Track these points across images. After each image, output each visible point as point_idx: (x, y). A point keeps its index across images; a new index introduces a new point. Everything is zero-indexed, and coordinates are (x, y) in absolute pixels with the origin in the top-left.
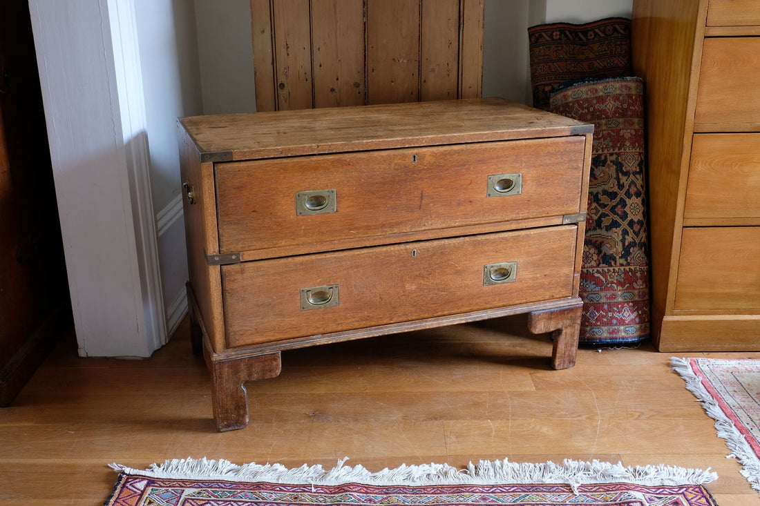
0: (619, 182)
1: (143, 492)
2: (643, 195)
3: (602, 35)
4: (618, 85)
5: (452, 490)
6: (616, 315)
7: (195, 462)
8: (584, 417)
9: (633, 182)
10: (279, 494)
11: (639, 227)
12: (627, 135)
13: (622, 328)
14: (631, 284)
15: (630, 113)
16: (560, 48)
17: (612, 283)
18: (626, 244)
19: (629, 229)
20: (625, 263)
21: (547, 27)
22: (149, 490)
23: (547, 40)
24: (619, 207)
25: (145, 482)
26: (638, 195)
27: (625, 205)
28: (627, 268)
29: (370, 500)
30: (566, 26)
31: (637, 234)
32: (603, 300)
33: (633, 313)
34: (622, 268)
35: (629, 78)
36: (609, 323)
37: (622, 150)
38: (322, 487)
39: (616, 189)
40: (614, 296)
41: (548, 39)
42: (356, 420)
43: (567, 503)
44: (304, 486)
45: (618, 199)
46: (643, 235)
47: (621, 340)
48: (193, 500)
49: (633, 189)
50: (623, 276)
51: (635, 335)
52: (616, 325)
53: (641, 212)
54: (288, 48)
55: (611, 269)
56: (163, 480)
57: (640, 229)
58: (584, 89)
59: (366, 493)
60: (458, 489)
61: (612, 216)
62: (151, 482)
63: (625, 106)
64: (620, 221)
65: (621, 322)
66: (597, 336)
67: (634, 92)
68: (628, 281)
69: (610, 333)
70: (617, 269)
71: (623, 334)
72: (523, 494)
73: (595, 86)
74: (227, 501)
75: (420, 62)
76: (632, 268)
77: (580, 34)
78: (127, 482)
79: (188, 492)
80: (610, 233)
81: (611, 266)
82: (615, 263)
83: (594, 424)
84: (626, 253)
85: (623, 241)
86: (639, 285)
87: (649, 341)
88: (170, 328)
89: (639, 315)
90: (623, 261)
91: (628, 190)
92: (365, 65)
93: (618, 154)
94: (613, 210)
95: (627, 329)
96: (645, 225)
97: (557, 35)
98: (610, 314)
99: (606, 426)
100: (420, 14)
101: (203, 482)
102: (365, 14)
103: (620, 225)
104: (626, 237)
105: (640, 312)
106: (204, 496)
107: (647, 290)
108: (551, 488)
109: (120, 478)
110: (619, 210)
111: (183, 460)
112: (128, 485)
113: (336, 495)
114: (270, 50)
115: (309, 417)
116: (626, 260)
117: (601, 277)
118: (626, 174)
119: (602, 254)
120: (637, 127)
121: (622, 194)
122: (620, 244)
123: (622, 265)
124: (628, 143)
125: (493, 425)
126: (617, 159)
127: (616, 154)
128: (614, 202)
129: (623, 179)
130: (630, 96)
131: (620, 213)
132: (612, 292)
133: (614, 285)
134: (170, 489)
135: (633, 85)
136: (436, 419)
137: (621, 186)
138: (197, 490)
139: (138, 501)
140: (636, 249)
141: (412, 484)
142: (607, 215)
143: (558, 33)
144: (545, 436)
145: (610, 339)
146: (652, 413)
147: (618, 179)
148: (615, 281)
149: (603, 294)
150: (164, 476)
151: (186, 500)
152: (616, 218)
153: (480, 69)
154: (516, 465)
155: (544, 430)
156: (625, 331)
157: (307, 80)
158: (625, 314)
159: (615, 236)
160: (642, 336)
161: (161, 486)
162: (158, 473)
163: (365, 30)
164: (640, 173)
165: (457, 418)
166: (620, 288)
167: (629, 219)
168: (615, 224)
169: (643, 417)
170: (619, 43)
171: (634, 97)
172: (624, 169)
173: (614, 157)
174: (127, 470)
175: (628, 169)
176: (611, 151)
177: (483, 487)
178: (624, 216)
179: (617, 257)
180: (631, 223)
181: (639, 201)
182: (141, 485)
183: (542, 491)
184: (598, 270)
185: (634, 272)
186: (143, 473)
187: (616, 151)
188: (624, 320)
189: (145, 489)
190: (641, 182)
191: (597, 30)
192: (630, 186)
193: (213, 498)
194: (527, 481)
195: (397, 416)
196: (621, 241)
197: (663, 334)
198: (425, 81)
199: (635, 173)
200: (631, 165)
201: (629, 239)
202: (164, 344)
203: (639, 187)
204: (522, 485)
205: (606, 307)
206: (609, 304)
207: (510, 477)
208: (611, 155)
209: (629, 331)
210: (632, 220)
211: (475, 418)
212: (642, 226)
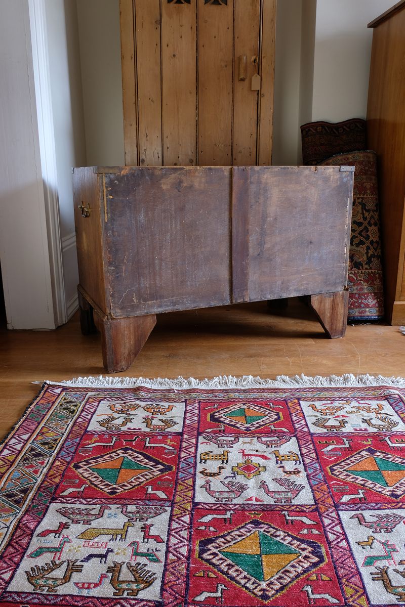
0: (363, 216)
1: (59, 395)
2: (378, 225)
3: (348, 130)
4: (361, 155)
5: (271, 391)
6: (364, 301)
7: (94, 379)
8: (349, 356)
9: (372, 216)
10: (153, 395)
11: (376, 245)
12: (368, 187)
13: (367, 309)
14: (373, 281)
15: (369, 173)
16: (322, 137)
17: (361, 280)
18: (369, 255)
19: (370, 246)
20: (368, 268)
21: (313, 124)
22: (64, 393)
23: (314, 133)
24: (364, 232)
25: (61, 389)
26: (375, 225)
27: (367, 231)
28: (370, 271)
29: (216, 396)
30: (325, 124)
31: (376, 250)
32: (355, 292)
33: (374, 300)
34: (367, 271)
35: (368, 151)
36: (359, 307)
37: (365, 196)
38: (182, 391)
39: (362, 220)
40: (362, 289)
41: (314, 131)
42: (199, 358)
43: (349, 396)
44: (169, 390)
45: (363, 227)
46: (379, 250)
47: (367, 317)
48: (94, 397)
49: (372, 221)
50: (367, 276)
51: (376, 314)
52: (364, 307)
53: (378, 236)
54: (147, 136)
55: (360, 271)
56: (73, 388)
57: (377, 247)
58: (340, 158)
59: (212, 393)
60: (275, 390)
61: (359, 237)
62: (65, 389)
63: (367, 168)
64: (365, 240)
65: (367, 306)
66: (352, 315)
67: (372, 160)
68: (370, 280)
69: (360, 313)
70: (363, 271)
71: (368, 314)
72: (319, 392)
73: (347, 156)
74: (118, 398)
75: (232, 146)
76: (373, 271)
77: (334, 130)
78: (48, 389)
79: (90, 394)
80: (359, 248)
81: (360, 269)
82: (362, 268)
83: (356, 359)
84: (369, 262)
85: (367, 253)
86: (377, 282)
87: (384, 319)
88: (68, 314)
89: (378, 302)
90: (367, 266)
91: (369, 221)
92: (197, 148)
93: (363, 198)
94: (360, 233)
95: (371, 310)
96: (380, 245)
97: (319, 129)
98: (360, 301)
99: (364, 360)
100: (233, 115)
101: (100, 389)
102: (197, 115)
103: (365, 243)
104: (369, 251)
105: (379, 300)
106: (102, 395)
107: (382, 287)
108: (337, 389)
109: (44, 386)
110: (364, 233)
111: (85, 378)
112: (49, 390)
113: (192, 394)
114: (135, 138)
115: (166, 357)
116: (369, 266)
117: (354, 277)
118: (368, 211)
119: (354, 262)
120: (374, 181)
121: (366, 223)
122: (365, 255)
123: (366, 269)
124: (368, 192)
125: (290, 360)
126: (362, 201)
127: (361, 198)
128: (361, 228)
129: (366, 214)
130: (369, 162)
131: (364, 235)
132: (360, 286)
133: (362, 282)
134: (78, 393)
135: (371, 155)
136: (252, 357)
137: (365, 219)
138: (97, 393)
139: (57, 398)
140: (375, 259)
141: (243, 388)
142: (357, 237)
143: (320, 128)
144: (325, 365)
145: (360, 317)
146: (393, 354)
147: (363, 214)
148: (362, 279)
149: (354, 288)
150: (74, 385)
151: (89, 398)
152: (362, 239)
153: (271, 152)
154: (311, 378)
155: (324, 362)
156: (370, 312)
157: (159, 157)
158: (369, 301)
159: (361, 250)
160: (381, 316)
161: (71, 391)
162: (68, 384)
163: (197, 125)
164: (376, 211)
165: (266, 356)
166: (365, 284)
167: (370, 239)
168: (361, 243)
169: (387, 356)
170: (359, 134)
171: (372, 163)
172: (366, 208)
173: (360, 200)
174: (48, 382)
175: (369, 208)
176: (358, 196)
177: (291, 389)
178: (367, 238)
179: (364, 264)
180: (372, 242)
181: (376, 228)
182: (58, 391)
183: (331, 391)
184: (351, 272)
185: (374, 274)
186: (59, 384)
187: (362, 196)
188: (369, 305)
189: (61, 393)
190: (377, 217)
191: (345, 127)
192: (370, 219)
193: (108, 396)
194: (320, 386)
195: (225, 355)
196: (366, 253)
197: (394, 314)
198: (235, 159)
199: (373, 211)
200: (371, 205)
201: (371, 253)
202: (64, 323)
203: (376, 220)
204: (317, 388)
205: (357, 296)
206: (359, 294)
207: (308, 384)
208: (358, 198)
209: (372, 312)
210: (372, 240)
211: (277, 356)
212: (378, 245)
